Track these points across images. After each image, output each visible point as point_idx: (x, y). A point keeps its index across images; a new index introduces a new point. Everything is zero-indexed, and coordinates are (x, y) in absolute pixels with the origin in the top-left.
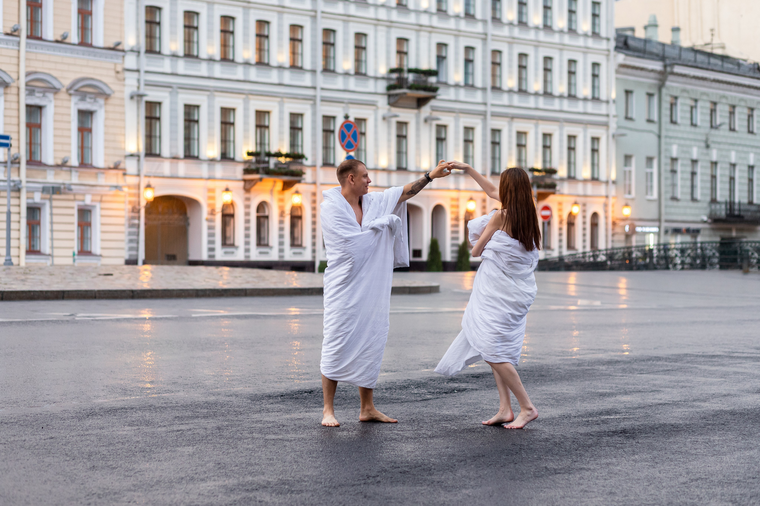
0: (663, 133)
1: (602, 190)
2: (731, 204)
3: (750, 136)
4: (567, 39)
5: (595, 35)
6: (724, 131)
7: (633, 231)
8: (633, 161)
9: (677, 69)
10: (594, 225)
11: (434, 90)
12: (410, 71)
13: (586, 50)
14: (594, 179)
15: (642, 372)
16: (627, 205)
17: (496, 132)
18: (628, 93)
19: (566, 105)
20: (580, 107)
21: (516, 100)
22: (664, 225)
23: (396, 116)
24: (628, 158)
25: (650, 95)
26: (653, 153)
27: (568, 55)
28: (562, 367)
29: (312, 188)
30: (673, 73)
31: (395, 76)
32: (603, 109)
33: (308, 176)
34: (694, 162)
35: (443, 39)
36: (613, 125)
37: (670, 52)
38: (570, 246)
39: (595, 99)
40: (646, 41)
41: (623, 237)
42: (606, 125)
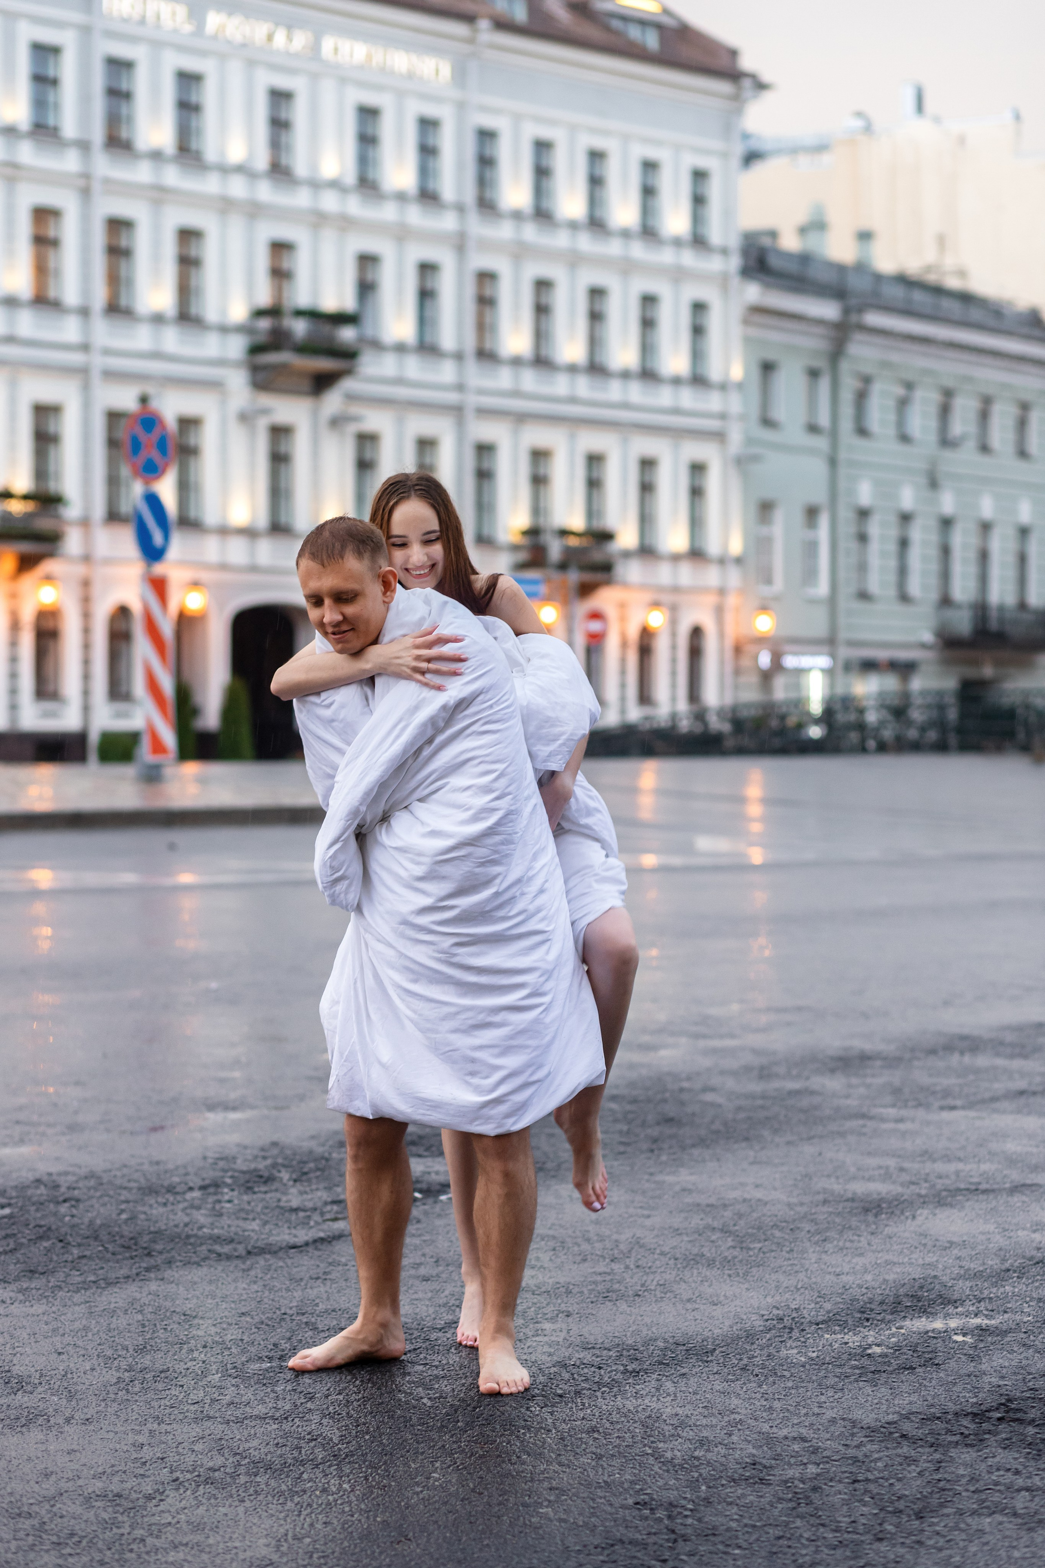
0: (843, 455)
1: (712, 576)
2: (981, 609)
3: (1022, 465)
4: (638, 250)
5: (698, 241)
6: (968, 452)
7: (777, 665)
8: (779, 516)
9: (873, 319)
10: (695, 652)
11: (349, 355)
12: (299, 313)
13: (678, 275)
14: (696, 554)
15: (950, 1102)
16: (764, 608)
17: (484, 450)
18: (768, 368)
19: (636, 392)
20: (665, 397)
21: (529, 380)
22: (844, 652)
23: (265, 411)
24: (766, 508)
25: (814, 374)
26: (820, 496)
27: (641, 285)
28: (715, 1081)
29: (80, 570)
30: (863, 328)
31: (264, 324)
32: (714, 402)
33: (73, 542)
34: (906, 518)
35: (370, 245)
36: (736, 436)
37: (855, 283)
38: (645, 697)
39: (698, 380)
40: (805, 259)
41: (753, 679)
42: (719, 436)
